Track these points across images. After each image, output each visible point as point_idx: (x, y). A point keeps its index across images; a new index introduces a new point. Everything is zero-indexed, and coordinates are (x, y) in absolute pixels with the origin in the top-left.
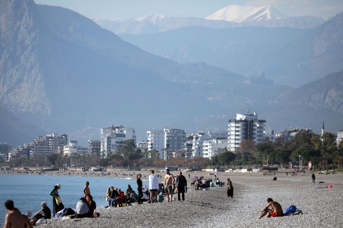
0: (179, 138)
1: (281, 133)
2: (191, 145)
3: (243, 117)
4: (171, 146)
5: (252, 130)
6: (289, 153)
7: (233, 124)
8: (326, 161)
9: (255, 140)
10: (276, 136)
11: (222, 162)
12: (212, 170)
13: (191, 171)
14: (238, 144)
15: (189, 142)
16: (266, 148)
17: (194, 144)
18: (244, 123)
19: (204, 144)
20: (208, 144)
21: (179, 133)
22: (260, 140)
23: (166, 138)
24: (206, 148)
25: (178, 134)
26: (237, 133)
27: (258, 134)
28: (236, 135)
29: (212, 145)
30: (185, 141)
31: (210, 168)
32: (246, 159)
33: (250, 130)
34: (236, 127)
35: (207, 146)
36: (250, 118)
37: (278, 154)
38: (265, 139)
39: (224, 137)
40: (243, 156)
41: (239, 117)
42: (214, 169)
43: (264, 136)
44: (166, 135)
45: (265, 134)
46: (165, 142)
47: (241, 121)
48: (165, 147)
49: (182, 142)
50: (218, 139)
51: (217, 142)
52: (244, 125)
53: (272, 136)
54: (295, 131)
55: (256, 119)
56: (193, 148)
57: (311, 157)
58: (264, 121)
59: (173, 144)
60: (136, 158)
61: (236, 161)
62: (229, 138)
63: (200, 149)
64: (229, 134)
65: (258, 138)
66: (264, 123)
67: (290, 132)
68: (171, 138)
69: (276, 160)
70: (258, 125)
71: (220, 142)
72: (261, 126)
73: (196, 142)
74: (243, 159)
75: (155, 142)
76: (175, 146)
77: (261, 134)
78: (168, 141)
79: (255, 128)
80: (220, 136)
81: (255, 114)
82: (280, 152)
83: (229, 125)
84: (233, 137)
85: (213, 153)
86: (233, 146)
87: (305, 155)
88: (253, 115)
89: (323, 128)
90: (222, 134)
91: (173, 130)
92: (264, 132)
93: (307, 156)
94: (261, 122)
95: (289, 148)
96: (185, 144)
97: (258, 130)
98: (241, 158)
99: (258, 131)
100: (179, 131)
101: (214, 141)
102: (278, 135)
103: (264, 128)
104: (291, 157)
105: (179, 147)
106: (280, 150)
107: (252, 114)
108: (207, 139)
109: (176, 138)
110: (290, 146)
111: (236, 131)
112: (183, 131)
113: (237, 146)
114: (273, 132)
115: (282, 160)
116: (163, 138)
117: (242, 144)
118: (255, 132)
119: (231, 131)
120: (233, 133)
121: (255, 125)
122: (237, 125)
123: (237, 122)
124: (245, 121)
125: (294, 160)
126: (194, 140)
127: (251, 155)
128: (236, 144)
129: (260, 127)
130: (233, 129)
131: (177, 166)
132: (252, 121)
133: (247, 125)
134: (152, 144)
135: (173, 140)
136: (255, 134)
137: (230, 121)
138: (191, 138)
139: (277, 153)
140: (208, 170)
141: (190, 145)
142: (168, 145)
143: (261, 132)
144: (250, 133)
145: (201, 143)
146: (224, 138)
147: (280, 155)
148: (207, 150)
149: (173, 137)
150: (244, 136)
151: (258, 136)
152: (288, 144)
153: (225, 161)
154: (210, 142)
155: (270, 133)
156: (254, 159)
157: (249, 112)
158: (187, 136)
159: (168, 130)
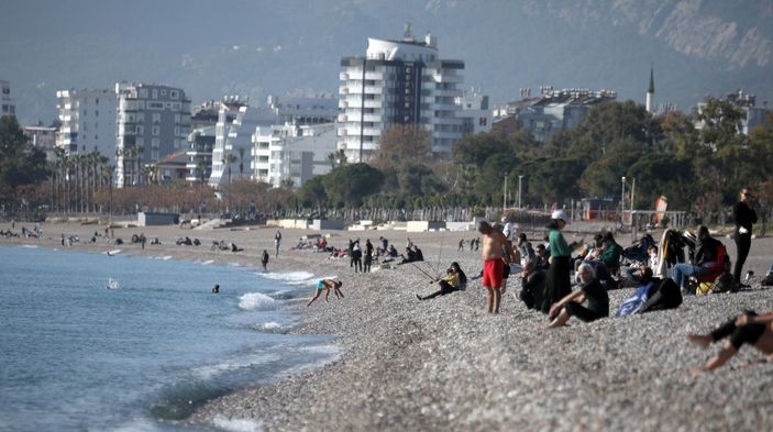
0: (167, 114)
1: (511, 104)
2: (211, 140)
3: (391, 52)
4: (139, 143)
5: (418, 93)
6: (578, 169)
7: (355, 74)
8: (720, 196)
9: (429, 127)
10: (495, 113)
11: (338, 198)
12: (302, 224)
13: (228, 225)
14: (370, 138)
15: (202, 131)
16: (492, 151)
17: (219, 138)
18: (392, 70)
19: (258, 138)
20: (269, 139)
21: (167, 99)
22: (444, 127)
23: (123, 117)
24: (261, 152)
25: (165, 104)
26: (369, 104)
27: (438, 107)
28: (364, 110)
29: (284, 142)
30: (187, 127)
31: (296, 218)
32: (415, 186)
33: (412, 93)
34: (365, 82)
35: (265, 145)
36: (412, 55)
37: (538, 173)
38: (460, 123)
39: (322, 115)
40: (402, 177)
41: (376, 48)
42: (310, 221)
43: (458, 114)
44: (123, 105)
45: (461, 107)
46: (122, 130)
47: (382, 62)
48: (121, 145)
49: (177, 131)
50: (302, 121)
51: (300, 132)
52: (392, 78)
53: (483, 114)
54: (561, 99)
55: (432, 58)
56: (218, 150)
57: (657, 181)
58: (460, 65)
59: (148, 137)
60: (27, 181)
61: (383, 193)
62: (341, 118)
63: (239, 157)
64: (341, 105)
65: (437, 121)
66: (459, 72)
67: (545, 102)
68: (140, 117)
70: (438, 78)
71: (308, 131)
72: (448, 79)
73: (226, 132)
74: (402, 190)
75: (85, 127)
76: (155, 143)
77: (447, 107)
78: (129, 125)
79: (428, 86)
80: (309, 112)
81: (428, 40)
82: (546, 167)
83: (342, 77)
84: (355, 117)
85: (286, 170)
86: (354, 145)
88: (424, 44)
89: (652, 91)
90: (315, 107)
91: (150, 88)
92: (458, 101)
93: (646, 178)
94: (449, 66)
95: (571, 153)
96: (190, 137)
97: (439, 93)
98: (395, 184)
99: (437, 98)
100: (168, 93)
101: (291, 128)
102: (500, 113)
103: (458, 86)
104: (582, 183)
105: (167, 147)
106: (544, 160)
107: (419, 40)
108: (267, 122)
109: (156, 118)
110: (572, 146)
111: (365, 97)
112: (182, 92)
113: (367, 146)
114: (485, 104)
115: (553, 193)
116: (114, 114)
117: (387, 141)
118: (429, 100)
119: (348, 94)
120: (356, 103)
121: (429, 79)
122: (370, 76)
123: (369, 65)
124: (397, 63)
125: (594, 191)
126: (220, 124)
127: (431, 176)
128: (363, 138)
129: (445, 86)
130: (356, 89)
131: (175, 209)
132: (419, 65)
133: (401, 77)
134: (73, 135)
135: (148, 123)
136: (427, 107)
137: (346, 63)
138: (209, 117)
139: (535, 169)
140: (287, 223)
141: (209, 141)
142: (129, 140)
143: (447, 100)
144: (412, 105)
145: (245, 134)
146: (322, 121)
147: (546, 175)
148: (265, 158)
149: (148, 114)
150: (392, 112)
151: (437, 113)
152: (562, 140)
153: (347, 193)
154: (276, 133)
155: (477, 105)
156: (441, 188)
157: (408, 34)
158: (195, 110)
159: (131, 88)
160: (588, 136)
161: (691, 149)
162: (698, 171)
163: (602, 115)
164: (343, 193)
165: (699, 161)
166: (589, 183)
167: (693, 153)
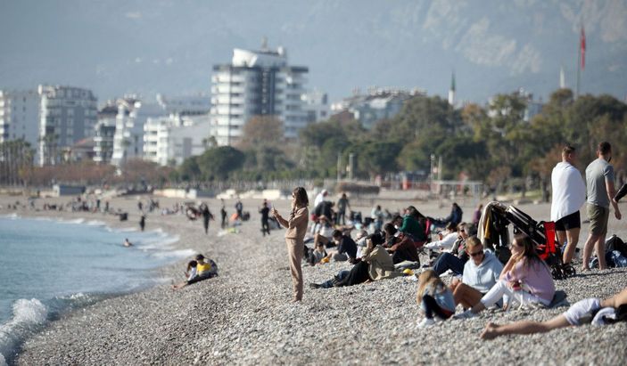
0: (79, 110)
1: (346, 100)
2: (113, 129)
3: (252, 61)
4: (58, 131)
5: (273, 91)
6: (396, 149)
7: (224, 77)
8: (509, 170)
9: (282, 118)
10: (333, 107)
11: (209, 173)
12: (181, 194)
13: (124, 195)
14: (236, 127)
15: (106, 122)
16: (330, 136)
17: (119, 127)
18: (253, 74)
19: (148, 127)
20: (158, 127)
21: (79, 97)
22: (294, 118)
23: (44, 112)
24: (151, 138)
25: (77, 102)
26: (235, 101)
27: (289, 102)
28: (232, 105)
29: (169, 130)
30: (95, 119)
32: (270, 164)
33: (268, 92)
34: (232, 84)
35: (155, 133)
36: (268, 62)
37: (366, 152)
38: (306, 114)
39: (199, 109)
40: (260, 156)
41: (240, 57)
42: (188, 190)
43: (304, 108)
44: (44, 103)
45: (306, 103)
46: (43, 122)
47: (245, 68)
48: (43, 133)
49: (87, 122)
50: (183, 114)
51: (182, 122)
52: (252, 80)
53: (324, 108)
54: (384, 95)
55: (284, 65)
56: (118, 137)
57: (459, 159)
58: (305, 70)
59: (64, 127)
61: (245, 169)
62: (213, 111)
63: (134, 142)
64: (213, 101)
65: (288, 113)
66: (304, 75)
67: (370, 98)
68: (58, 112)
69: (362, 167)
70: (289, 80)
71: (188, 121)
72: (297, 81)
73: (124, 122)
74: (260, 167)
75: (15, 120)
76: (70, 131)
77: (295, 102)
78: (50, 118)
79: (281, 86)
80: (189, 107)
81: (280, 51)
82: (371, 148)
83: (214, 79)
84: (225, 110)
85: (172, 152)
86: (223, 132)
87: (446, 155)
88: (276, 54)
89: (453, 89)
90: (193, 103)
91: (65, 89)
92: (304, 98)
93: (450, 156)
94: (297, 71)
95: (391, 137)
96: (97, 127)
97: (289, 91)
98: (254, 162)
99: (288, 96)
100: (79, 93)
101: (175, 119)
102: (337, 106)
103: (305, 86)
104: (400, 160)
105: (79, 134)
106: (370, 142)
107: (273, 50)
108: (156, 114)
109: (71, 112)
110: (392, 131)
111: (232, 95)
112: (90, 92)
113: (234, 133)
114: (325, 99)
115: (378, 168)
116: (37, 109)
117: (250, 129)
118: (282, 97)
119: (218, 93)
120: (225, 99)
121: (281, 80)
122: (236, 78)
123: (234, 70)
124: (257, 68)
125: (410, 167)
126: (120, 116)
127: (282, 156)
128: (231, 127)
129: (294, 86)
130: (225, 89)
131: (83, 182)
132: (275, 70)
133: (259, 79)
134: (6, 126)
135: (64, 116)
136: (280, 102)
137: (217, 68)
138: (112, 111)
139: (363, 149)
140: (169, 193)
141: (109, 131)
142: (49, 129)
143: (296, 97)
144: (269, 101)
145: (139, 124)
146: (199, 113)
147: (372, 154)
148: (155, 143)
149: (64, 109)
150: (253, 106)
151: (288, 107)
152: (384, 127)
153: (217, 169)
154: (163, 123)
155: (319, 101)
156: (291, 165)
157: (265, 46)
158: (100, 107)
159: (50, 89)
160: (404, 124)
161: (486, 133)
162: (491, 150)
163: (415, 107)
164: (213, 169)
165: (491, 143)
166: (406, 160)
167: (487, 136)
